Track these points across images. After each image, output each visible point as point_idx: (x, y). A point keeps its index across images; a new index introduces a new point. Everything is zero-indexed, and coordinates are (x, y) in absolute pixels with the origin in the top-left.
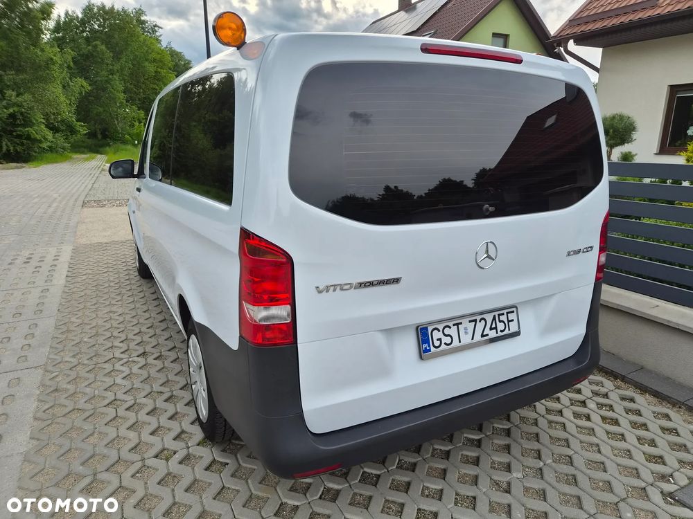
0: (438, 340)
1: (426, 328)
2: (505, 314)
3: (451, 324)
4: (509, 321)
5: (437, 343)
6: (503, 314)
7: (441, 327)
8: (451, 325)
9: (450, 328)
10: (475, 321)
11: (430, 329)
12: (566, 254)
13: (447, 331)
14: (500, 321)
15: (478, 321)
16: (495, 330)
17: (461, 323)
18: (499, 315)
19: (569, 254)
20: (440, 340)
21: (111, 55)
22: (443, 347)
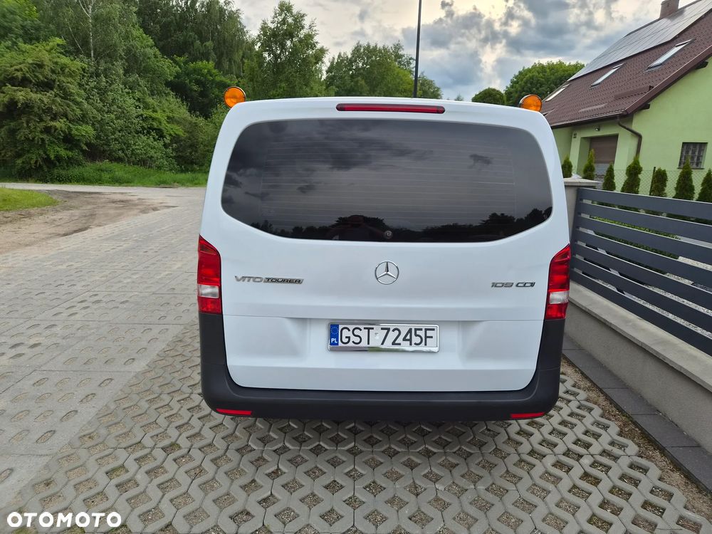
0: (346, 337)
1: (337, 326)
2: (424, 330)
3: (362, 327)
4: (426, 337)
5: (345, 340)
6: (421, 330)
7: (351, 327)
8: (362, 329)
9: (361, 330)
10: (388, 329)
11: (341, 327)
12: (491, 285)
13: (357, 332)
14: (416, 335)
15: (391, 330)
16: (409, 342)
17: (373, 329)
18: (416, 330)
19: (494, 285)
20: (349, 338)
21: (368, 88)
22: (351, 344)
